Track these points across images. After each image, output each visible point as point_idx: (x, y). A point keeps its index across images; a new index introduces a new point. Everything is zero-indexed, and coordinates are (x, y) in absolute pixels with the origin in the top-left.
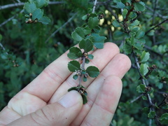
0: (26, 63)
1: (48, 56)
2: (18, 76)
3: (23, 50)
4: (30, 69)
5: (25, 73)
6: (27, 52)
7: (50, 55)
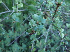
0: (12, 32)
1: (21, 29)
2: (9, 37)
3: (11, 27)
4: (14, 34)
5: (12, 36)
6: (12, 28)
7: (21, 28)
